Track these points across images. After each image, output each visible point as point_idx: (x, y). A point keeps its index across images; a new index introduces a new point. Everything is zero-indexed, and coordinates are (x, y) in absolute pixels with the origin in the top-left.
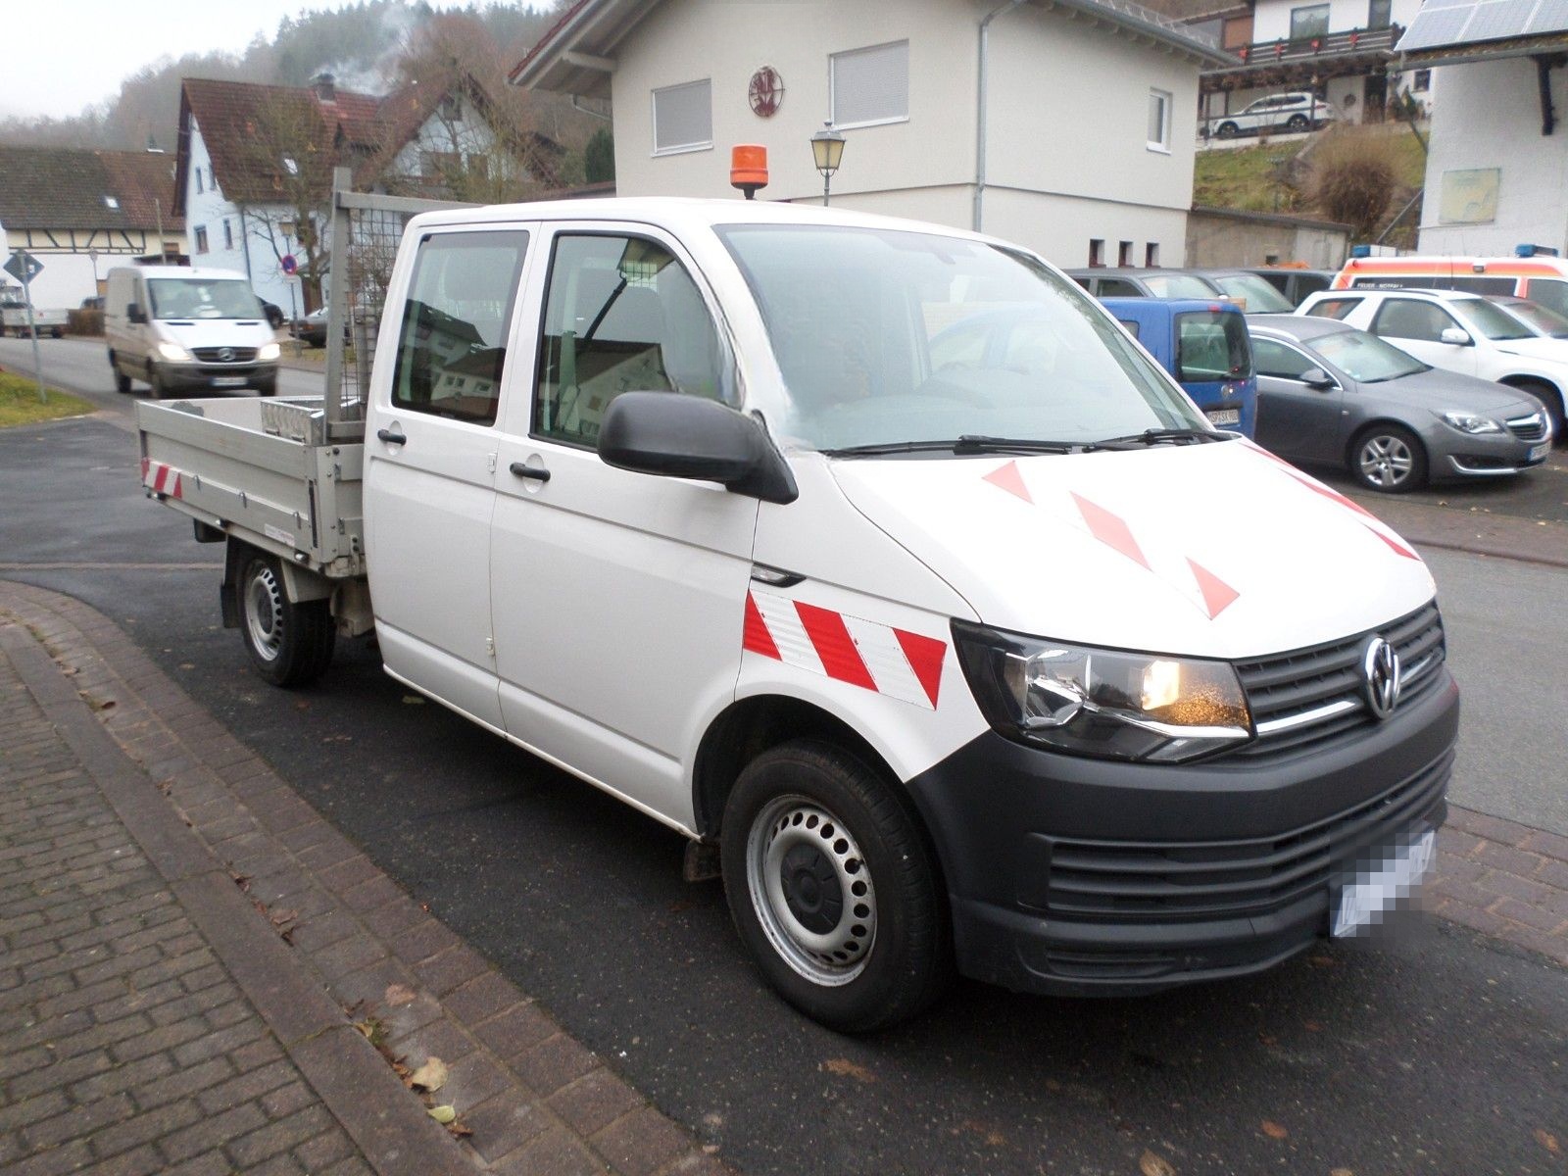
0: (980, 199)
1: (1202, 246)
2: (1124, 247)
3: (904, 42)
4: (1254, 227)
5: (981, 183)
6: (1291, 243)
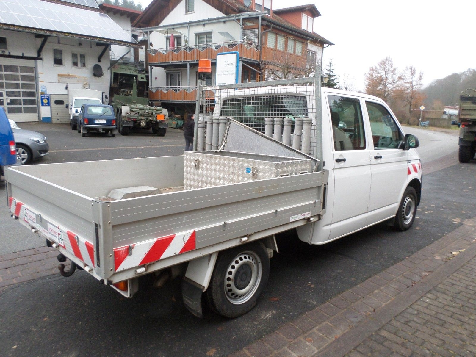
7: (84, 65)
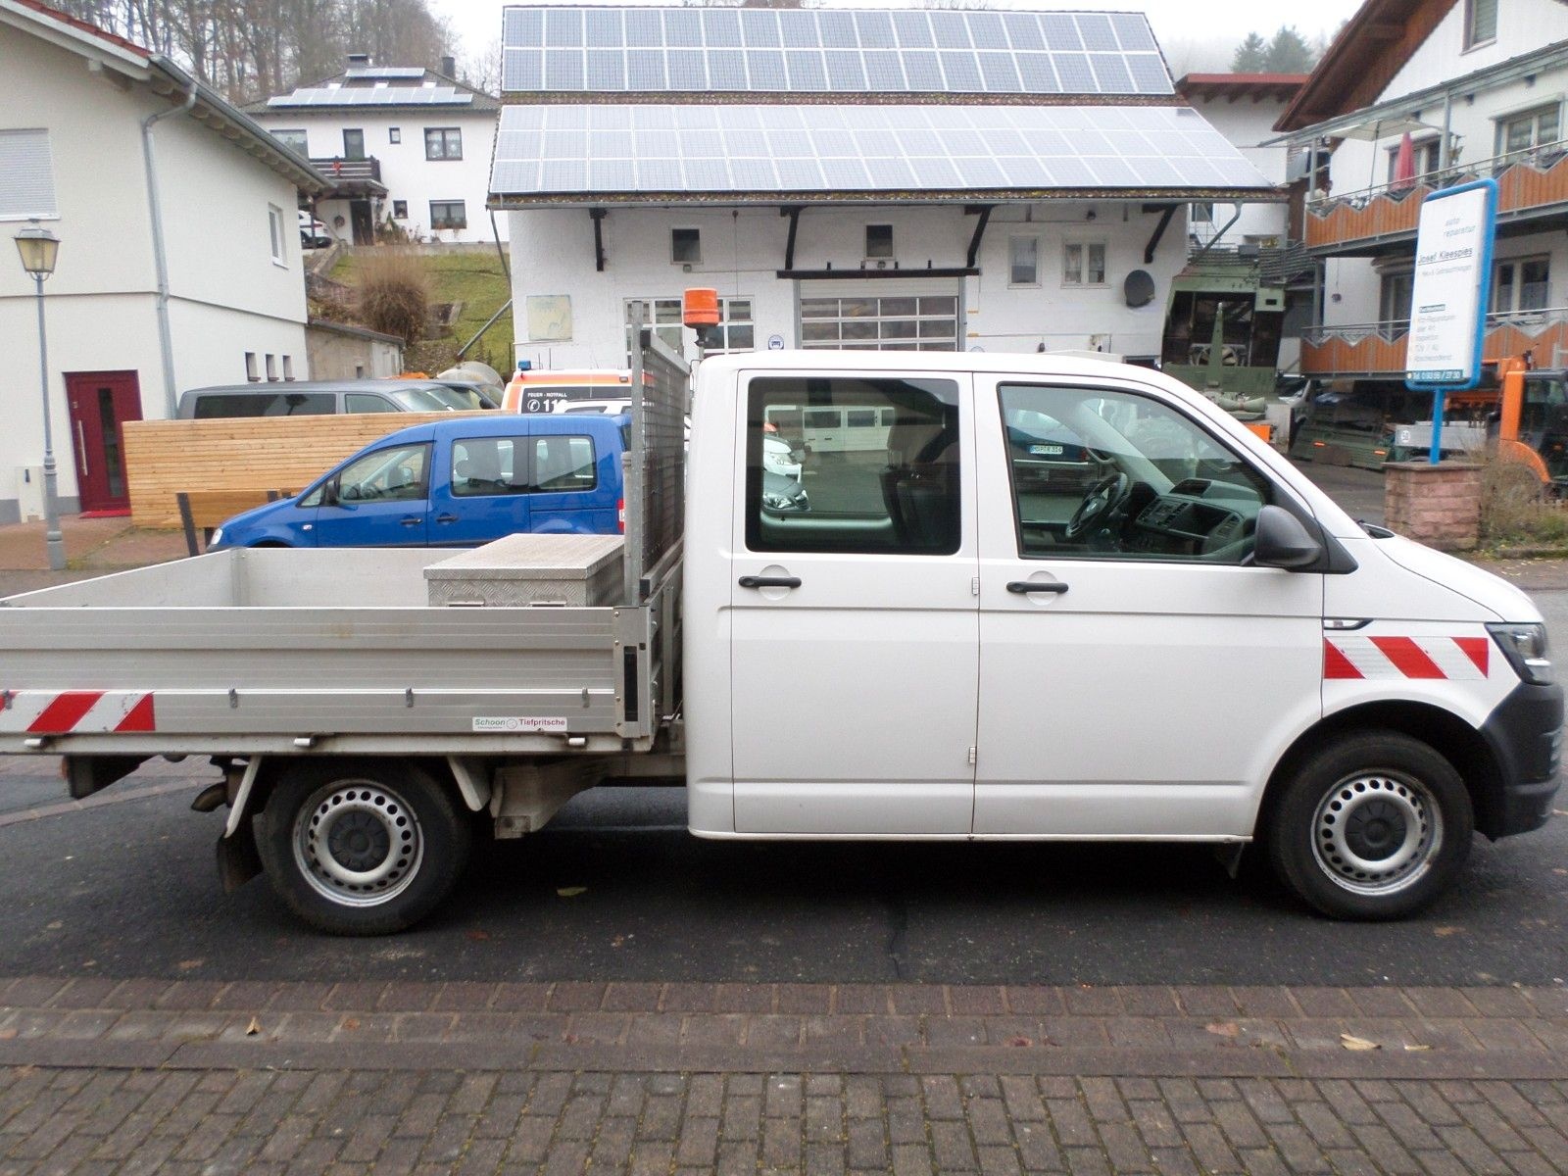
0: (166, 310)
1: (317, 358)
2: (269, 357)
3: (43, 130)
4: (345, 340)
5: (165, 293)
6: (369, 354)
7: (1100, 277)
